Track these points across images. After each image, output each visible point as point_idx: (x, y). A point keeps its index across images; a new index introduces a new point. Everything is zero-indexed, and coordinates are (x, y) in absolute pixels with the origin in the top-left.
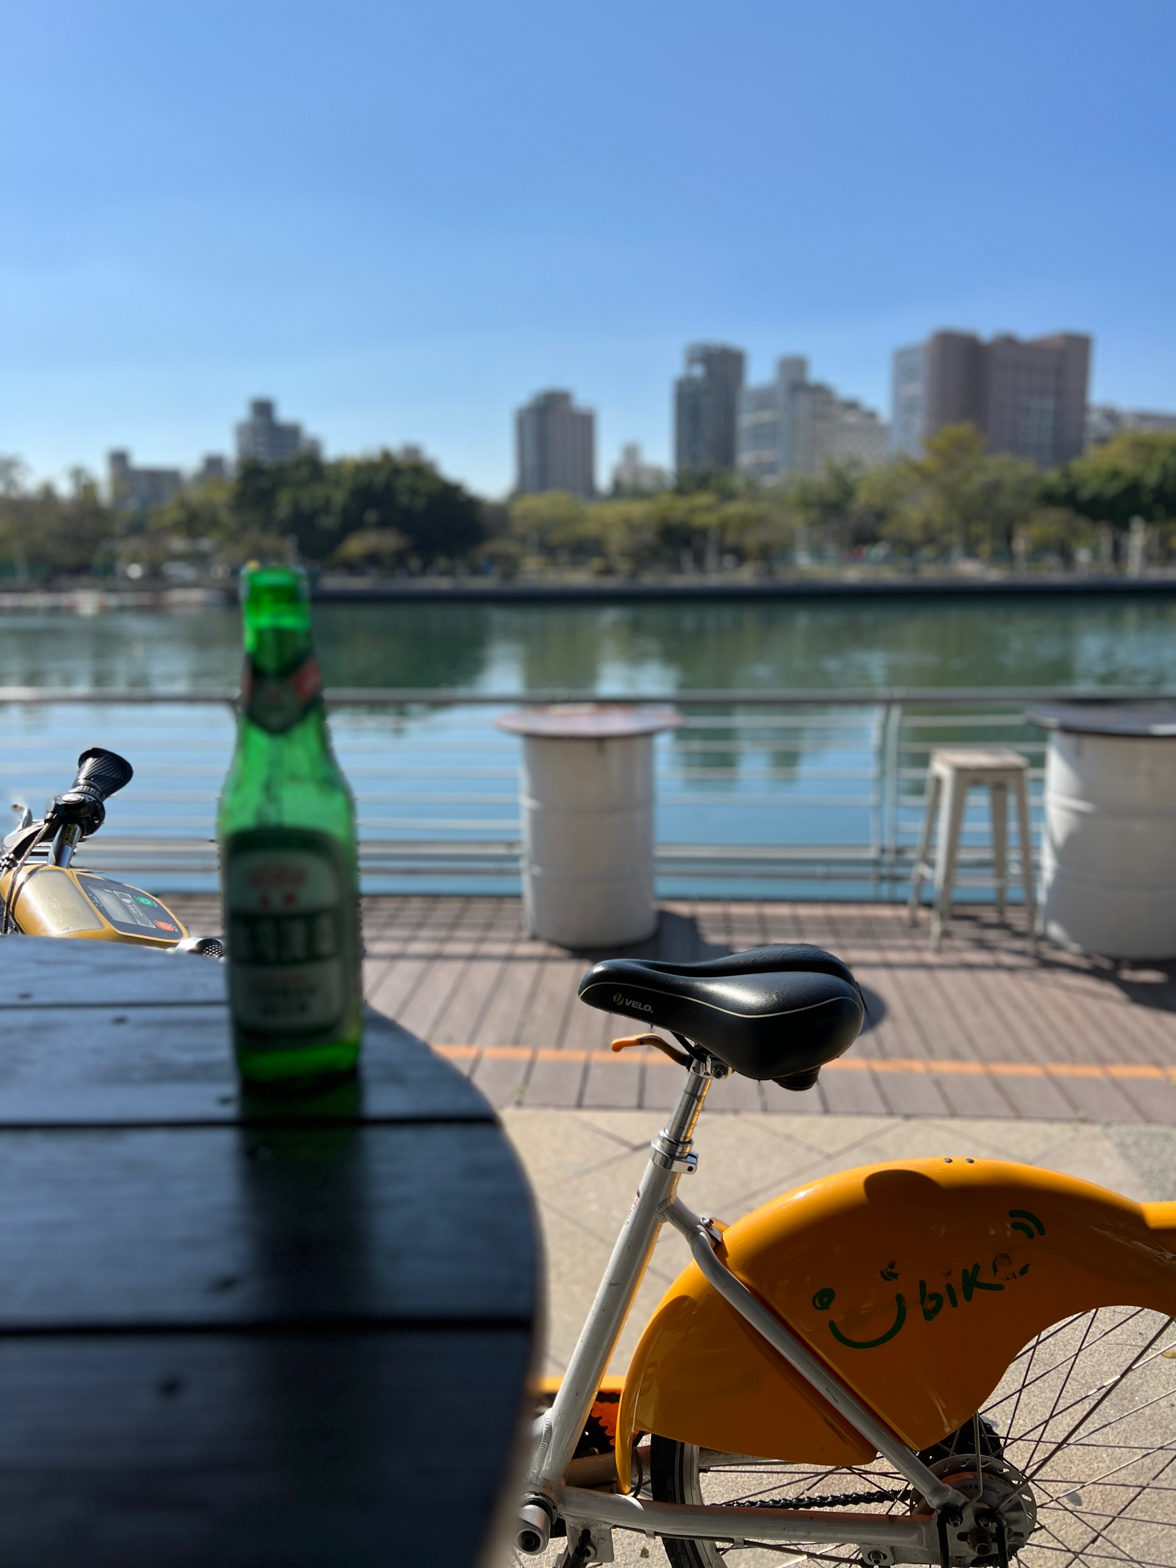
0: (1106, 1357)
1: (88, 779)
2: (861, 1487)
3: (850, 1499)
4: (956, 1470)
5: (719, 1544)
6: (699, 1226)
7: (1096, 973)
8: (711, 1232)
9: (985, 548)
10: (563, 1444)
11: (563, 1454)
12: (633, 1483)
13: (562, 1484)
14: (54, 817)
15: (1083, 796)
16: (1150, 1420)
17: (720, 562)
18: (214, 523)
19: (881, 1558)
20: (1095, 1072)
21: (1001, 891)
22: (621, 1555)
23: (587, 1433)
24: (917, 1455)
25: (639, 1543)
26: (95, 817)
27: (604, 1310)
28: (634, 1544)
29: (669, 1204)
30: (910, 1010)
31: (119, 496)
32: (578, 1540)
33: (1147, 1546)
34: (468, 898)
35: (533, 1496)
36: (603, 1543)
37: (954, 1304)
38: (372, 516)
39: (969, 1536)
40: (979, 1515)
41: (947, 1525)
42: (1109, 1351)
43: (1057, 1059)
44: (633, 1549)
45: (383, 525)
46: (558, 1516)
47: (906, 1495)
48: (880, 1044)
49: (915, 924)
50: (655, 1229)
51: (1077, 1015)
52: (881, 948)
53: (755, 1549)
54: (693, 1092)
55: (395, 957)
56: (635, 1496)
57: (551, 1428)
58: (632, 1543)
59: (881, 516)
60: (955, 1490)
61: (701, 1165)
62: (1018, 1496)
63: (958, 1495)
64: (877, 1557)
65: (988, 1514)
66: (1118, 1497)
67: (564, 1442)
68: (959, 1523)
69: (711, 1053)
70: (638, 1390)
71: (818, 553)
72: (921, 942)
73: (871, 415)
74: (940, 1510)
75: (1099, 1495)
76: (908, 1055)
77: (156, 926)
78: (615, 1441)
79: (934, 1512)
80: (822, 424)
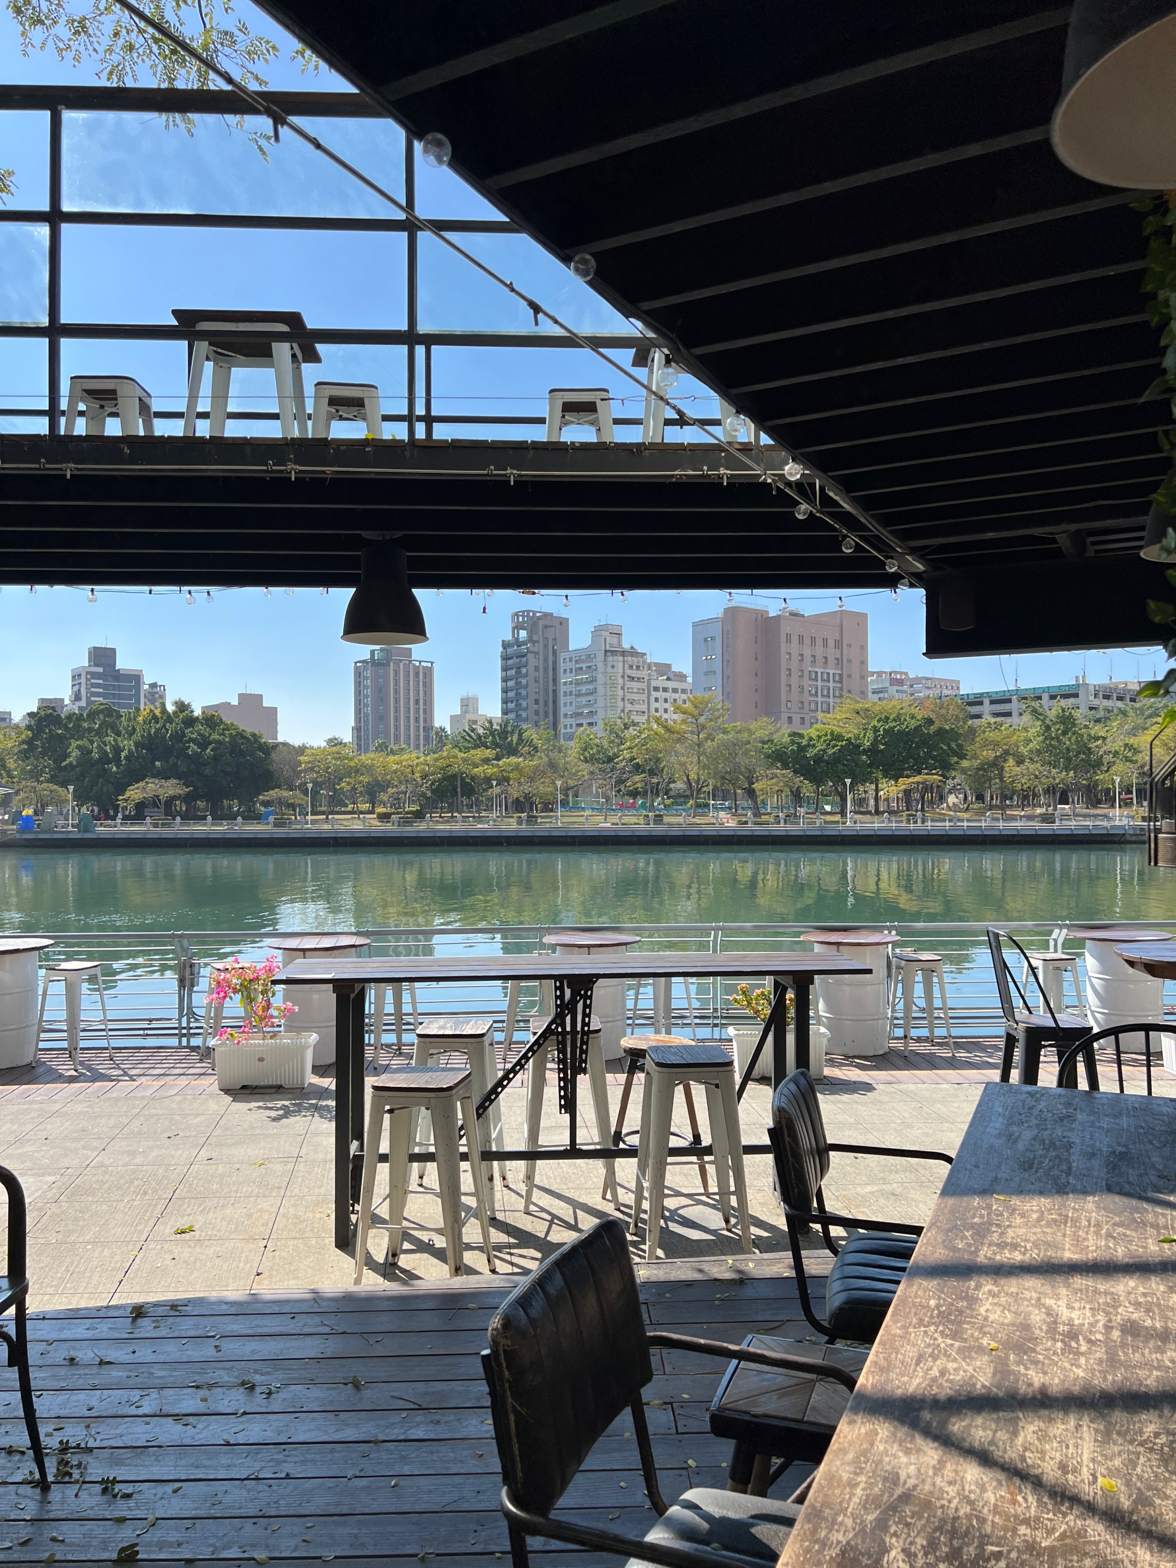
38: (161, 764)
80: (635, 685)
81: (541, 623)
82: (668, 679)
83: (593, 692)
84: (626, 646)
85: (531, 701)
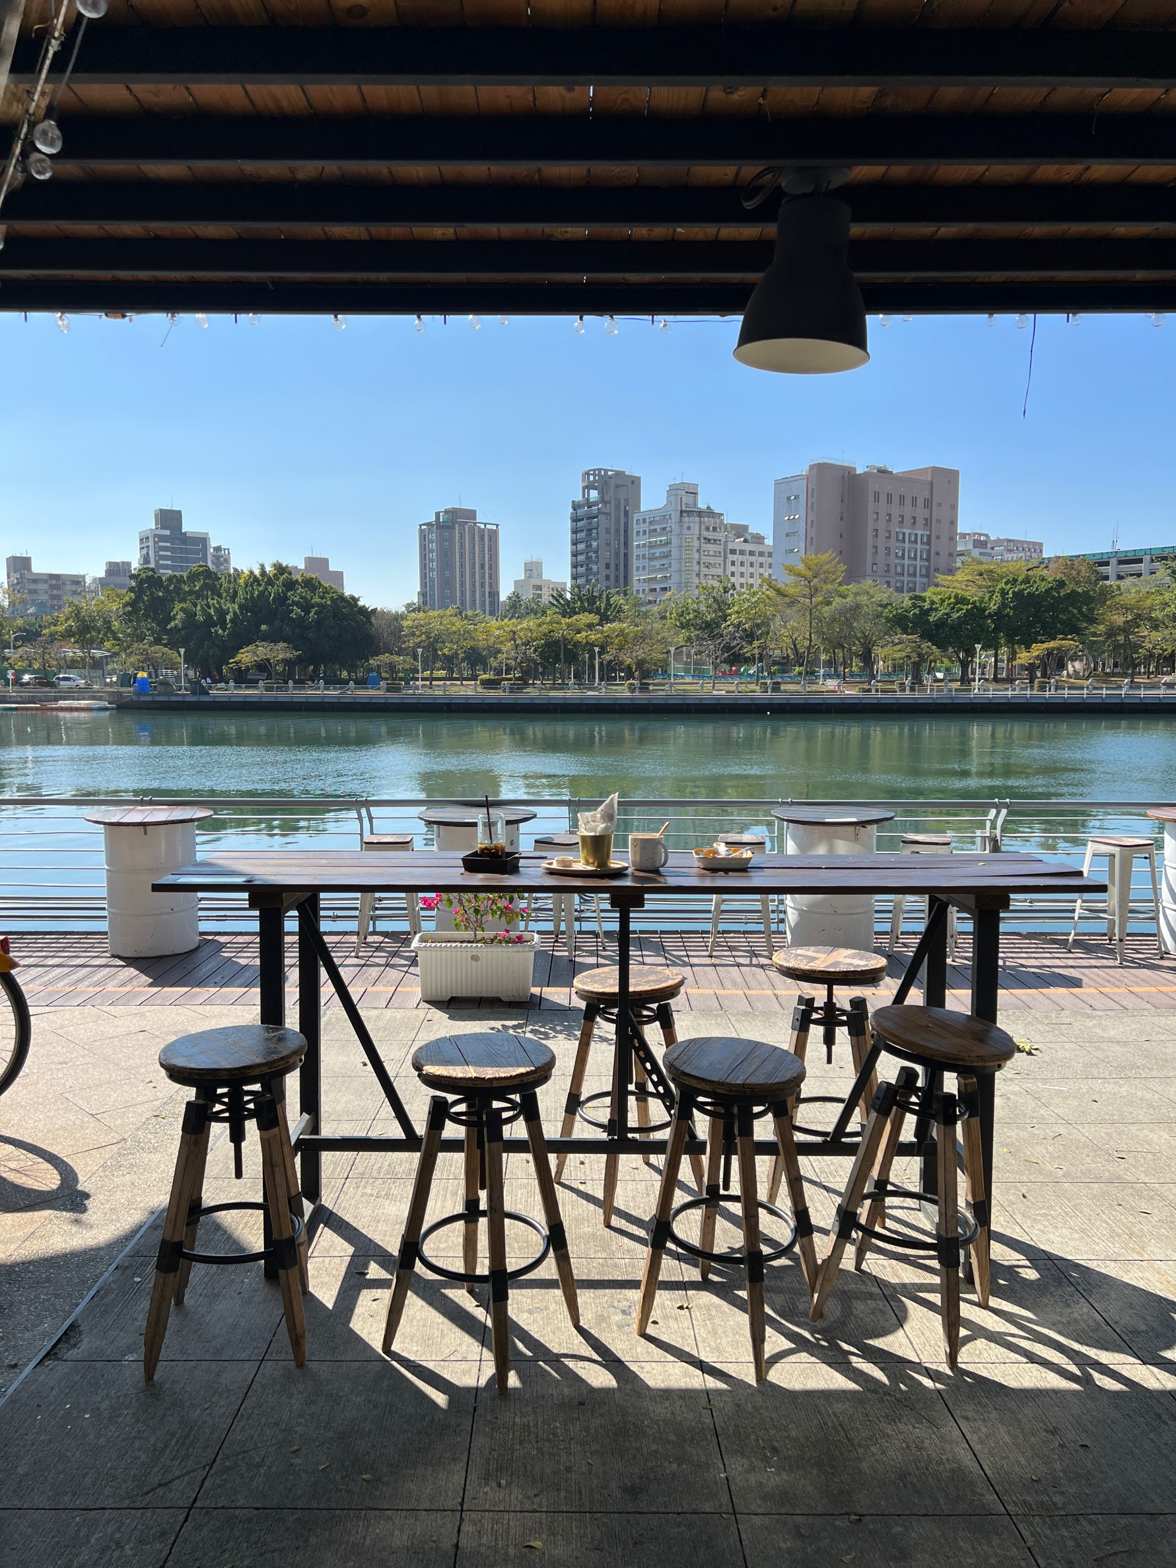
17: (601, 677)
31: (16, 606)
38: (265, 630)
45: (272, 638)
73: (756, 539)
80: (712, 548)
81: (612, 484)
82: (746, 541)
83: (667, 556)
84: (702, 505)
85: (602, 565)
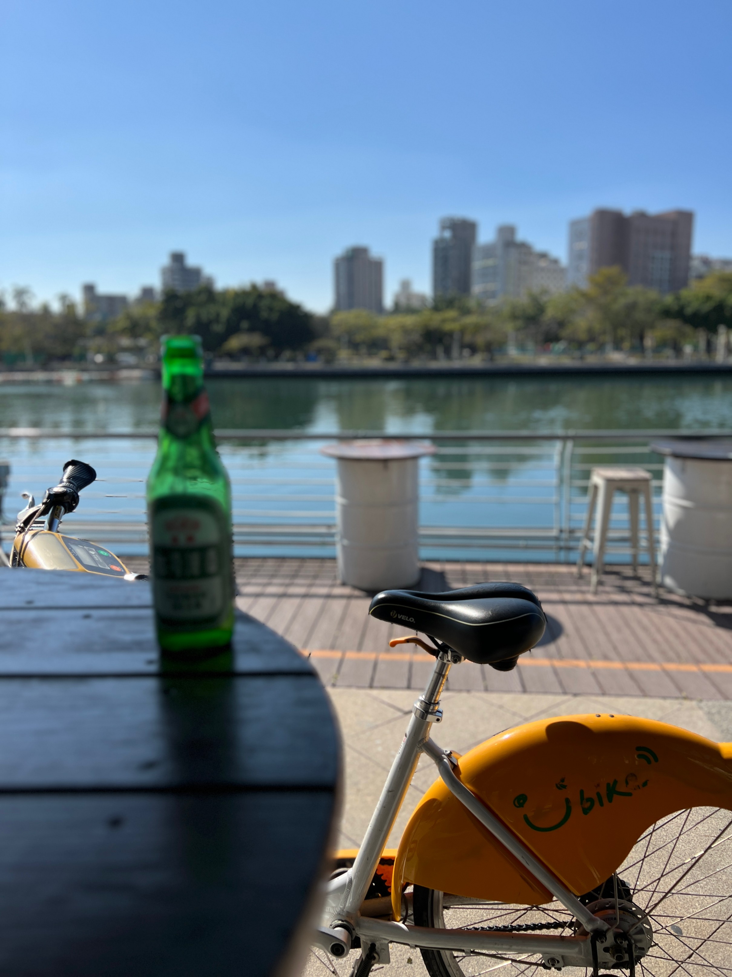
0: (698, 844)
1: (69, 479)
2: (544, 919)
3: (537, 927)
4: (603, 908)
5: (455, 954)
6: (443, 756)
7: (694, 607)
8: (451, 759)
9: (626, 345)
10: (359, 890)
11: (359, 896)
12: (402, 915)
13: (359, 915)
14: (48, 501)
15: (686, 497)
16: (725, 883)
17: (461, 353)
18: (148, 329)
19: (556, 963)
20: (693, 668)
21: (635, 556)
22: (395, 962)
23: (374, 884)
24: (579, 899)
25: (406, 955)
26: (73, 502)
27: (384, 807)
28: (404, 955)
29: (425, 741)
30: (577, 630)
31: (89, 312)
32: (368, 950)
33: (723, 960)
34: (302, 559)
35: (340, 922)
36: (384, 952)
37: (602, 804)
38: (245, 324)
39: (611, 949)
40: (617, 936)
41: (597, 942)
42: (700, 840)
43: (669, 660)
44: (402, 958)
45: (251, 330)
46: (356, 935)
47: (571, 925)
48: (559, 651)
49: (581, 577)
50: (416, 757)
51: (682, 633)
52: (559, 592)
53: (478, 957)
54: (440, 672)
55: (258, 595)
56: (403, 923)
57: (352, 880)
58: (402, 955)
59: (561, 324)
60: (602, 920)
61: (445, 716)
62: (641, 925)
63: (604, 924)
64: (553, 962)
65: (622, 936)
66: (705, 930)
67: (359, 889)
68: (604, 941)
69: (451, 648)
70: (405, 858)
71: (522, 348)
72: (584, 588)
73: (556, 262)
74: (593, 932)
75: (693, 929)
76: (576, 657)
77: (110, 568)
78: (391, 889)
79: (589, 934)
80: (524, 267)
81: (460, 227)
83: (496, 273)
84: (518, 240)
